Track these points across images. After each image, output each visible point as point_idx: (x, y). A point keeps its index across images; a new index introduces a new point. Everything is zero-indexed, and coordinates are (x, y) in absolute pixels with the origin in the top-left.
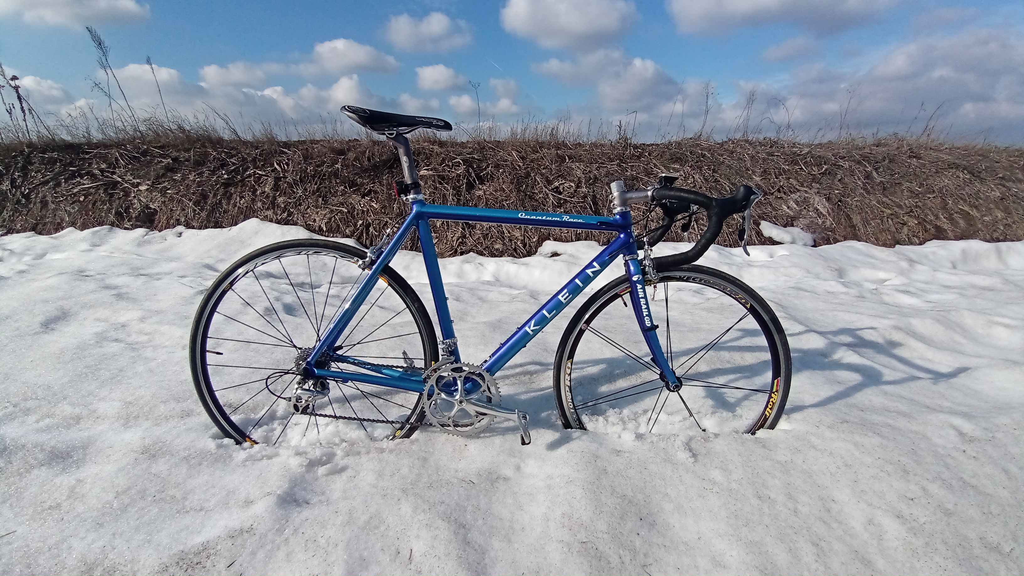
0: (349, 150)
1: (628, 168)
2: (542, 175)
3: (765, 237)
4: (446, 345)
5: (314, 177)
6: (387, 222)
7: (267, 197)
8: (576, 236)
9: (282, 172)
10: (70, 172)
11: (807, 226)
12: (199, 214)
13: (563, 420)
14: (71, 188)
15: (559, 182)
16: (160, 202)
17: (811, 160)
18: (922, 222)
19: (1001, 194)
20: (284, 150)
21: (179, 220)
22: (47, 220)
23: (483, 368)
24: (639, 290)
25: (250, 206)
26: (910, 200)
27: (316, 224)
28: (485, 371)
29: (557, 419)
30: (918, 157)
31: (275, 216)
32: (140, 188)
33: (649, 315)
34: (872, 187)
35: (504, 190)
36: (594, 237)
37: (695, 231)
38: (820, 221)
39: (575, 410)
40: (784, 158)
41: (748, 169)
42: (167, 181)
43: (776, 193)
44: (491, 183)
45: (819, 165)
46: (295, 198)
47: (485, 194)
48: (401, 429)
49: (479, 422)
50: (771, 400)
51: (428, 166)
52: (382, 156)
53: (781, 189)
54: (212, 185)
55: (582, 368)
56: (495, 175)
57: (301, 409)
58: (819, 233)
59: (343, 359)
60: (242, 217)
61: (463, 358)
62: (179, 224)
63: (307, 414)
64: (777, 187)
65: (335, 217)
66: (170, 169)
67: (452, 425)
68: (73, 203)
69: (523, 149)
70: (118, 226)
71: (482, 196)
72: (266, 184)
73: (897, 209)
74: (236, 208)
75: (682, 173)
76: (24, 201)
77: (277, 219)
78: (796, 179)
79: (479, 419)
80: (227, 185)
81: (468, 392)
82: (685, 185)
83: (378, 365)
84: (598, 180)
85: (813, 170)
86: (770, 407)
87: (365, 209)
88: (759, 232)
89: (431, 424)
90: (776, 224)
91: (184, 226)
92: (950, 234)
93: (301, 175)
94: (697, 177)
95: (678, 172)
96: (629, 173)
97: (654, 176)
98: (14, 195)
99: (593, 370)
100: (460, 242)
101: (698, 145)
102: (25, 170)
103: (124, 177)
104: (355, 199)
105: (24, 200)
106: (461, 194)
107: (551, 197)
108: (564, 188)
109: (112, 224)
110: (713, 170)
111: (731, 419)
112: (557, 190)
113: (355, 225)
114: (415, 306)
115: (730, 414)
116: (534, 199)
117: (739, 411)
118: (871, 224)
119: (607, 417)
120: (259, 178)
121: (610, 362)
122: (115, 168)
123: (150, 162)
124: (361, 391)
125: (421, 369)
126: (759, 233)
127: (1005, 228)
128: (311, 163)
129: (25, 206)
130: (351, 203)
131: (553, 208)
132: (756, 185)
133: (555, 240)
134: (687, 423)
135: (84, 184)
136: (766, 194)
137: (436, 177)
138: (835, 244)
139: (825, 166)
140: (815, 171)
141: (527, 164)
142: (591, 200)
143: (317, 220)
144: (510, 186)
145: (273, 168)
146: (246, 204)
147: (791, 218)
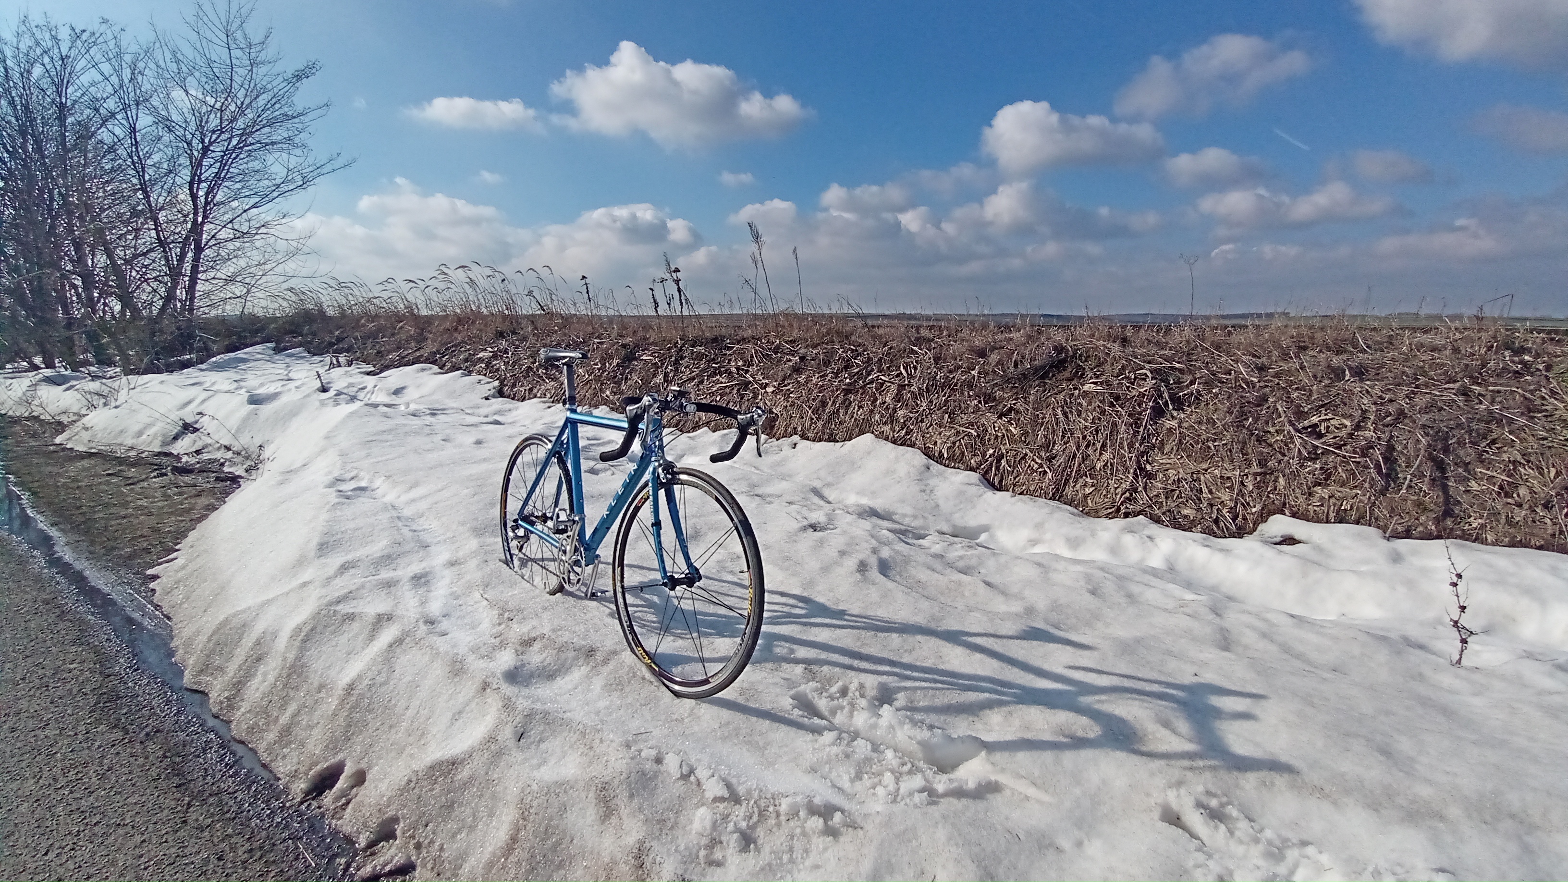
0: (992, 350)
1: (1484, 396)
2: (1290, 401)
5: (943, 386)
7: (887, 408)
9: (908, 378)
15: (1320, 416)
16: (783, 407)
20: (914, 348)
21: (796, 429)
25: (868, 418)
27: (936, 448)
31: (891, 434)
32: (767, 389)
35: (1214, 423)
36: (1377, 519)
42: (792, 383)
44: (1195, 408)
46: (917, 412)
47: (1180, 426)
51: (1097, 377)
54: (833, 391)
56: (1204, 397)
60: (857, 431)
62: (796, 434)
65: (960, 441)
69: (1265, 351)
71: (1175, 430)
72: (889, 392)
74: (853, 420)
77: (894, 437)
80: (847, 392)
84: (1405, 418)
87: (1000, 434)
91: (800, 436)
93: (929, 382)
100: (1127, 498)
103: (756, 377)
104: (989, 419)
106: (1141, 423)
107: (1298, 441)
108: (1328, 427)
112: (1313, 431)
113: (984, 455)
116: (1266, 442)
122: (749, 366)
123: (780, 360)
128: (942, 367)
130: (983, 425)
131: (1299, 460)
137: (1107, 395)
141: (1265, 381)
142: (1381, 454)
143: (938, 443)
144: (1226, 417)
145: (899, 372)
146: (863, 415)
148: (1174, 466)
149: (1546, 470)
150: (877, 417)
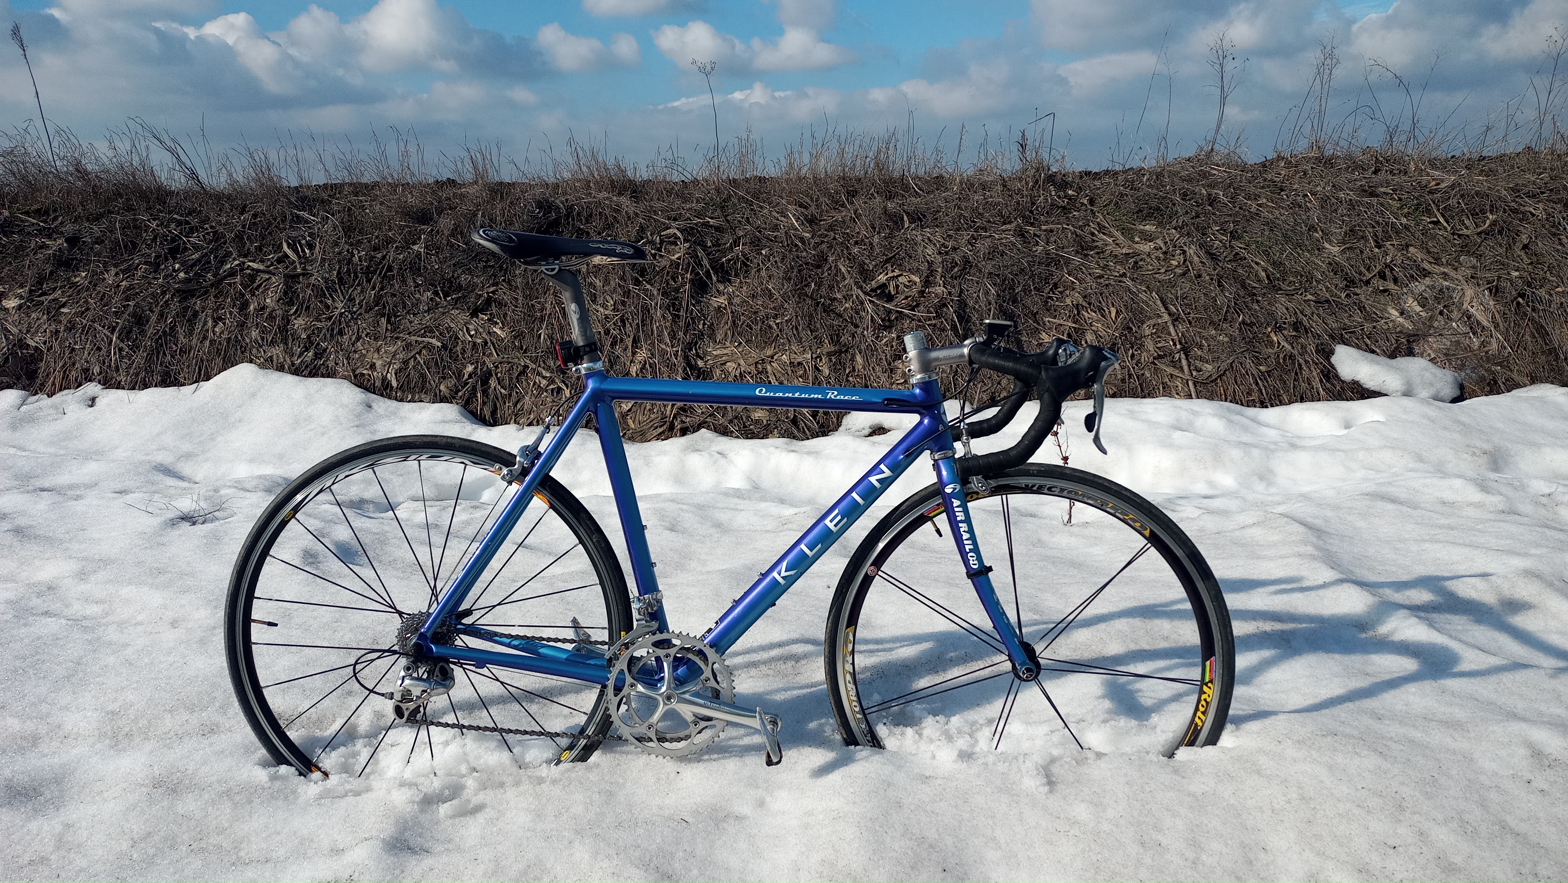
0: (439, 209)
1: (1039, 237)
2: (851, 258)
3: (1343, 382)
4: (644, 603)
5: (368, 273)
6: (526, 367)
7: (271, 317)
9: (301, 264)
11: (1444, 355)
12: (126, 356)
13: (844, 732)
15: (887, 274)
16: (48, 334)
17: (1459, 203)
20: (300, 212)
21: (88, 370)
23: (705, 642)
25: (236, 337)
27: (375, 374)
28: (708, 646)
29: (833, 731)
31: (288, 359)
33: (976, 550)
35: (771, 295)
37: (1182, 370)
38: (1476, 342)
39: (865, 715)
41: (1312, 228)
42: (61, 288)
43: (1375, 281)
44: (745, 278)
45: (1477, 214)
46: (330, 318)
47: (730, 304)
48: (571, 748)
49: (700, 732)
50: (1204, 697)
53: (1388, 272)
54: (154, 296)
55: (891, 650)
56: (752, 262)
57: (406, 714)
58: (1473, 370)
59: (474, 631)
60: (219, 361)
61: (673, 624)
62: (89, 379)
63: (417, 722)
64: (1379, 268)
65: (416, 359)
66: (63, 262)
67: (655, 739)
69: (812, 199)
71: (725, 308)
72: (269, 289)
74: (207, 343)
75: (1160, 242)
77: (293, 365)
78: (1423, 247)
79: (699, 728)
80: (185, 294)
81: (680, 682)
82: (1162, 271)
84: (973, 266)
85: (1464, 224)
86: (1201, 709)
87: (479, 341)
88: (1329, 371)
89: (620, 738)
90: (1373, 352)
91: (99, 383)
93: (340, 268)
94: (1191, 251)
96: (1040, 249)
97: (1098, 253)
99: (907, 652)
100: (680, 408)
101: (1204, 175)
104: (457, 319)
106: (680, 304)
107: (869, 307)
108: (897, 286)
110: (1231, 233)
111: (1134, 731)
112: (883, 292)
113: (460, 375)
114: (592, 541)
115: (1134, 723)
116: (835, 312)
117: (1155, 718)
119: (922, 729)
120: (252, 278)
121: (942, 640)
123: (20, 248)
125: (603, 643)
126: (1329, 374)
128: (359, 242)
130: (449, 329)
131: (874, 330)
132: (1330, 264)
134: (1056, 738)
136: (1351, 283)
137: (627, 268)
138: (1509, 391)
139: (1491, 217)
140: (1469, 228)
141: (820, 236)
142: (955, 312)
143: (377, 365)
144: (783, 285)
145: (280, 254)
146: (226, 333)
147: (1410, 336)
148: (732, 358)
149: (1107, 310)
150: (254, 334)
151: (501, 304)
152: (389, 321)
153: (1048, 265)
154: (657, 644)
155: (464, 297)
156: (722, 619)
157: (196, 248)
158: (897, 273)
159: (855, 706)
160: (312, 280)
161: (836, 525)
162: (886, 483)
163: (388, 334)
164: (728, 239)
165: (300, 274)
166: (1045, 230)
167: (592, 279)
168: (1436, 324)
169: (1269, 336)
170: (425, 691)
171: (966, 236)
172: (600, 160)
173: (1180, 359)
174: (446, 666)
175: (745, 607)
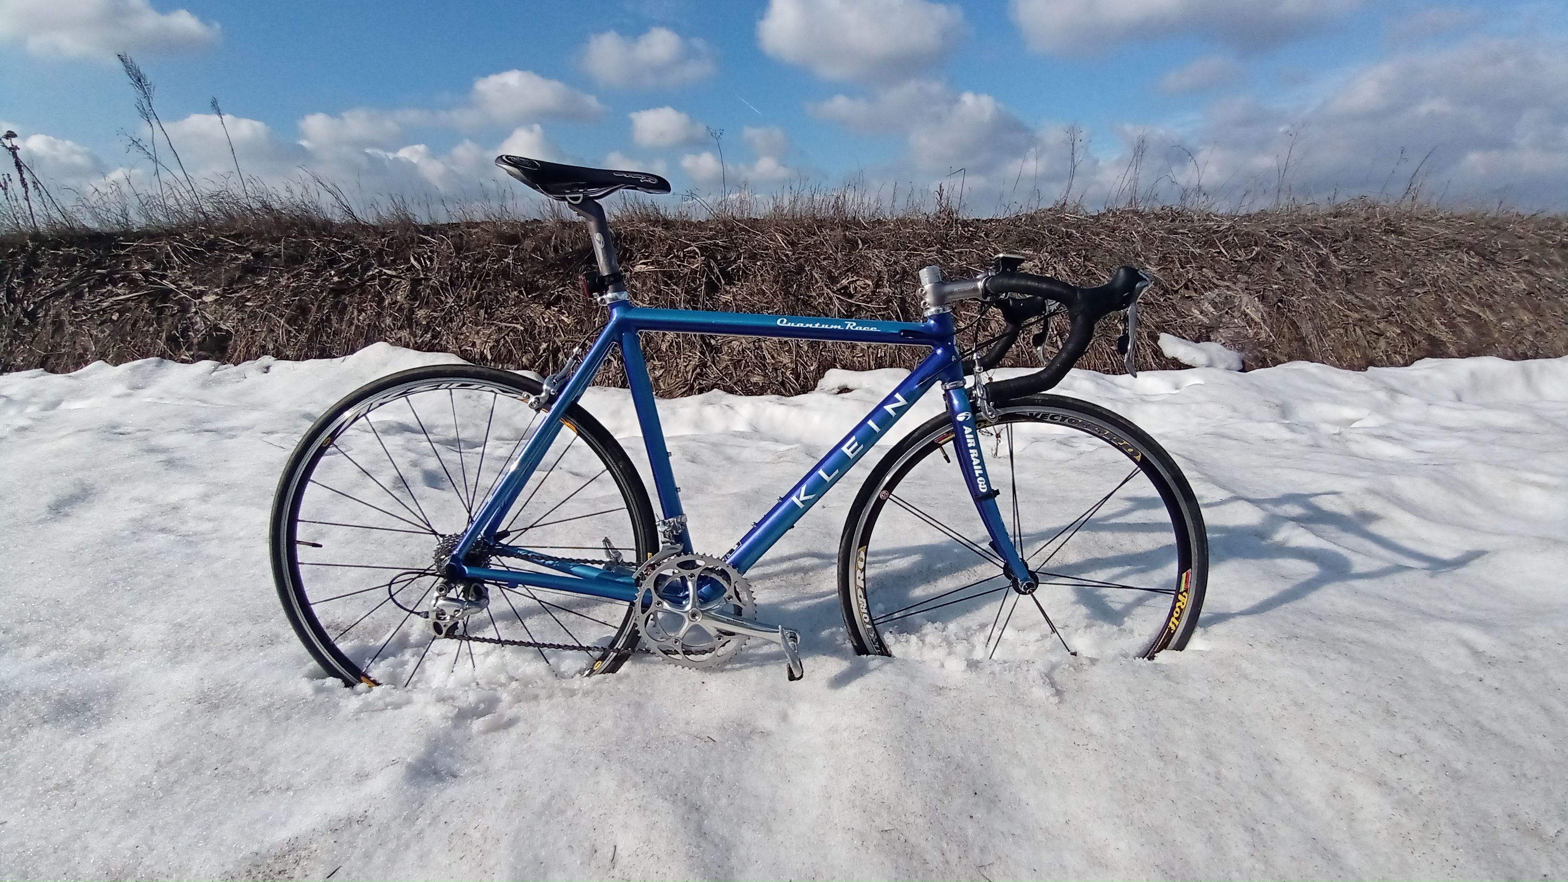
0: (525, 236)
1: (954, 256)
3: (1167, 358)
4: (670, 526)
5: (471, 277)
7: (401, 309)
8: (876, 361)
9: (423, 271)
10: (97, 277)
11: (1231, 341)
12: (296, 337)
13: (854, 642)
14: (99, 301)
16: (236, 321)
17: (1234, 240)
18: (1407, 331)
19: (1527, 286)
20: (426, 237)
21: (264, 346)
22: (63, 350)
23: (727, 562)
24: (967, 436)
25: (375, 323)
26: (1387, 297)
27: (475, 349)
28: (731, 567)
29: (845, 640)
30: (1398, 232)
31: (412, 339)
32: (204, 298)
33: (985, 475)
34: (1329, 279)
35: (764, 293)
36: (904, 361)
38: (1251, 332)
39: (874, 625)
40: (1193, 237)
41: (1138, 255)
42: (246, 288)
43: (1182, 291)
46: (443, 310)
47: (735, 299)
48: (603, 658)
49: (723, 645)
50: (1178, 604)
51: (647, 258)
52: (576, 244)
53: (1189, 283)
54: (315, 293)
55: (885, 561)
56: (750, 270)
57: (444, 630)
58: (1250, 351)
59: (510, 551)
60: (362, 340)
61: (697, 547)
62: (265, 353)
63: (455, 637)
64: (1184, 282)
65: (505, 339)
66: (250, 270)
67: (680, 651)
68: (102, 323)
69: (792, 230)
70: (171, 358)
71: (730, 303)
72: (399, 289)
73: (1368, 312)
75: (1037, 261)
76: (27, 322)
77: (416, 343)
78: (1212, 268)
79: (722, 641)
80: (337, 291)
81: (704, 600)
83: (563, 558)
84: (908, 275)
85: (1238, 254)
86: (1176, 615)
87: (551, 326)
88: (1157, 351)
89: (648, 651)
90: (1184, 338)
91: (273, 356)
92: (1452, 349)
93: (452, 274)
94: (1059, 267)
95: (1030, 261)
96: (955, 264)
98: (11, 313)
99: (901, 564)
100: (698, 374)
101: (1060, 220)
102: (28, 275)
103: (180, 283)
104: (535, 310)
105: (26, 320)
106: (698, 300)
107: (837, 302)
108: (856, 288)
109: (163, 356)
110: (1084, 256)
111: (1116, 636)
113: (536, 350)
114: (619, 467)
115: (1115, 628)
116: (811, 306)
117: (1128, 622)
118: (1329, 335)
119: (923, 635)
120: (387, 281)
121: (929, 552)
122: (165, 269)
124: (540, 601)
125: (632, 564)
126: (1158, 353)
127: (1535, 338)
128: (466, 257)
129: (30, 329)
130: (530, 317)
133: (844, 367)
134: (1048, 643)
135: (118, 295)
136: (1166, 291)
137: (659, 275)
138: (1274, 366)
139: (1256, 249)
140: (1242, 256)
141: (799, 253)
142: (898, 306)
143: (477, 343)
144: (773, 287)
145: (409, 265)
146: (367, 320)
147: (1207, 328)
151: (567, 300)
152: (486, 312)
153: (962, 275)
154: (681, 565)
155: (541, 295)
156: (743, 541)
157: (348, 260)
158: (855, 278)
159: (866, 618)
160: (431, 283)
161: (852, 452)
162: (901, 411)
163: (485, 321)
164: (733, 255)
165: (422, 279)
166: (957, 253)
167: (634, 282)
168: (1224, 320)
169: (1116, 326)
170: (458, 611)
171: (904, 254)
172: (641, 202)
173: (1056, 340)
174: (480, 586)
175: (765, 529)
